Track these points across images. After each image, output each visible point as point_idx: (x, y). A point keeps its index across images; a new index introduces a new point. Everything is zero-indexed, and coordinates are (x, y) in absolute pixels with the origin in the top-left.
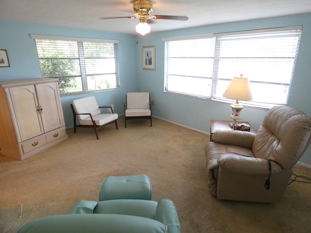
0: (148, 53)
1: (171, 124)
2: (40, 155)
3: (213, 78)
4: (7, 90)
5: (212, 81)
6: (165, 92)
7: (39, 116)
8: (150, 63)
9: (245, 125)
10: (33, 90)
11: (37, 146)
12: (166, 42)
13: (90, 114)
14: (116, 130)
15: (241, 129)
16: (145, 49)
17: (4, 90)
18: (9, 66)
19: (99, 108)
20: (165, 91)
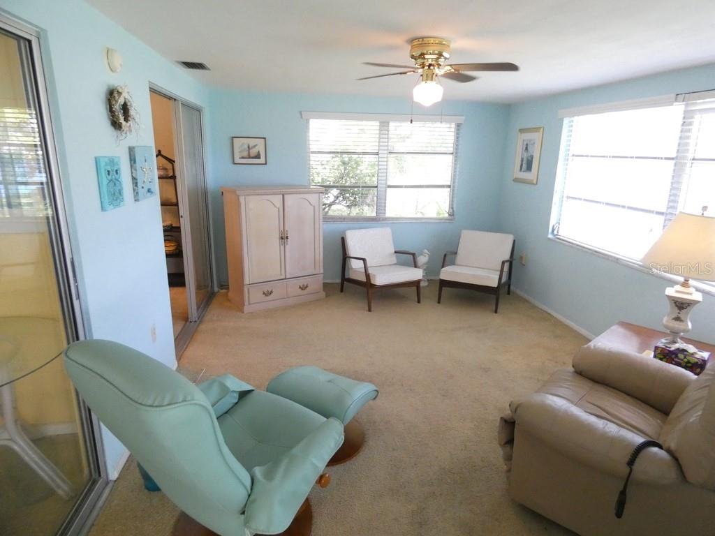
0: (527, 145)
1: (547, 317)
2: (268, 314)
3: (666, 214)
4: (242, 199)
5: (663, 221)
6: (549, 239)
7: (282, 247)
8: (529, 168)
9: (691, 349)
10: (279, 204)
11: (269, 298)
12: (568, 118)
13: (364, 260)
14: (417, 303)
15: (676, 360)
16: (523, 134)
17: (238, 199)
18: (266, 164)
19: (396, 252)
20: (550, 236)
